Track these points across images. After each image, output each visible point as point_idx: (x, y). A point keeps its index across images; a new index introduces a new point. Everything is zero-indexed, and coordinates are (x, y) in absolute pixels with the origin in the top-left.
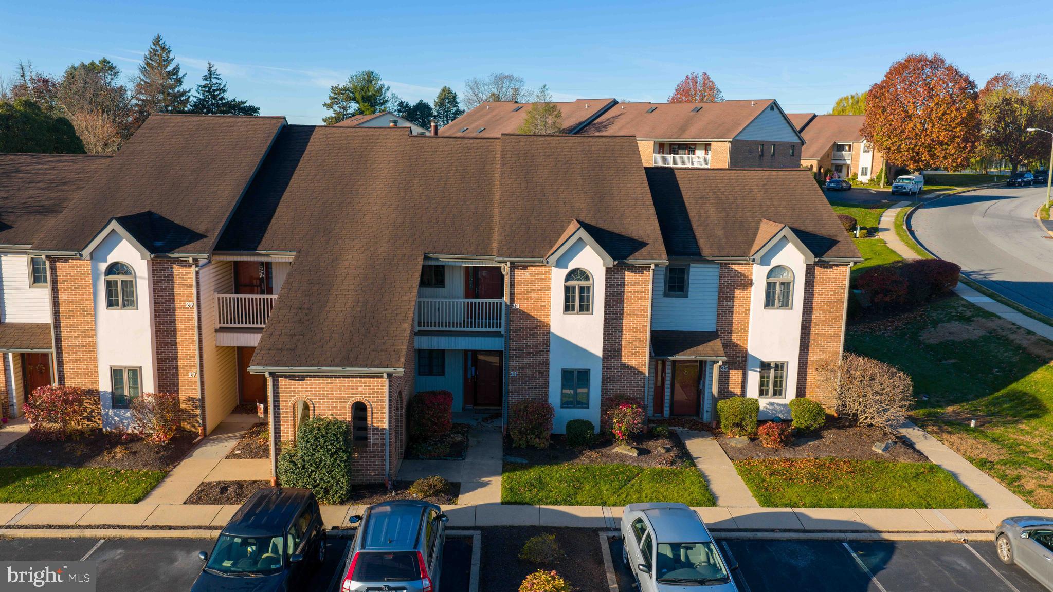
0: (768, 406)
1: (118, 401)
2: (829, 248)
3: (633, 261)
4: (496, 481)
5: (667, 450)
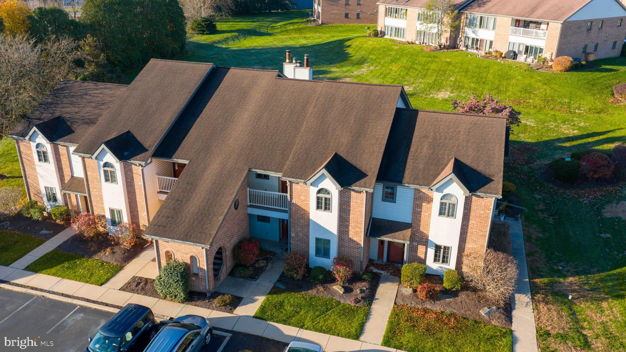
0: (439, 268)
1: (114, 223)
2: (484, 185)
3: (353, 188)
4: (261, 300)
5: (362, 291)
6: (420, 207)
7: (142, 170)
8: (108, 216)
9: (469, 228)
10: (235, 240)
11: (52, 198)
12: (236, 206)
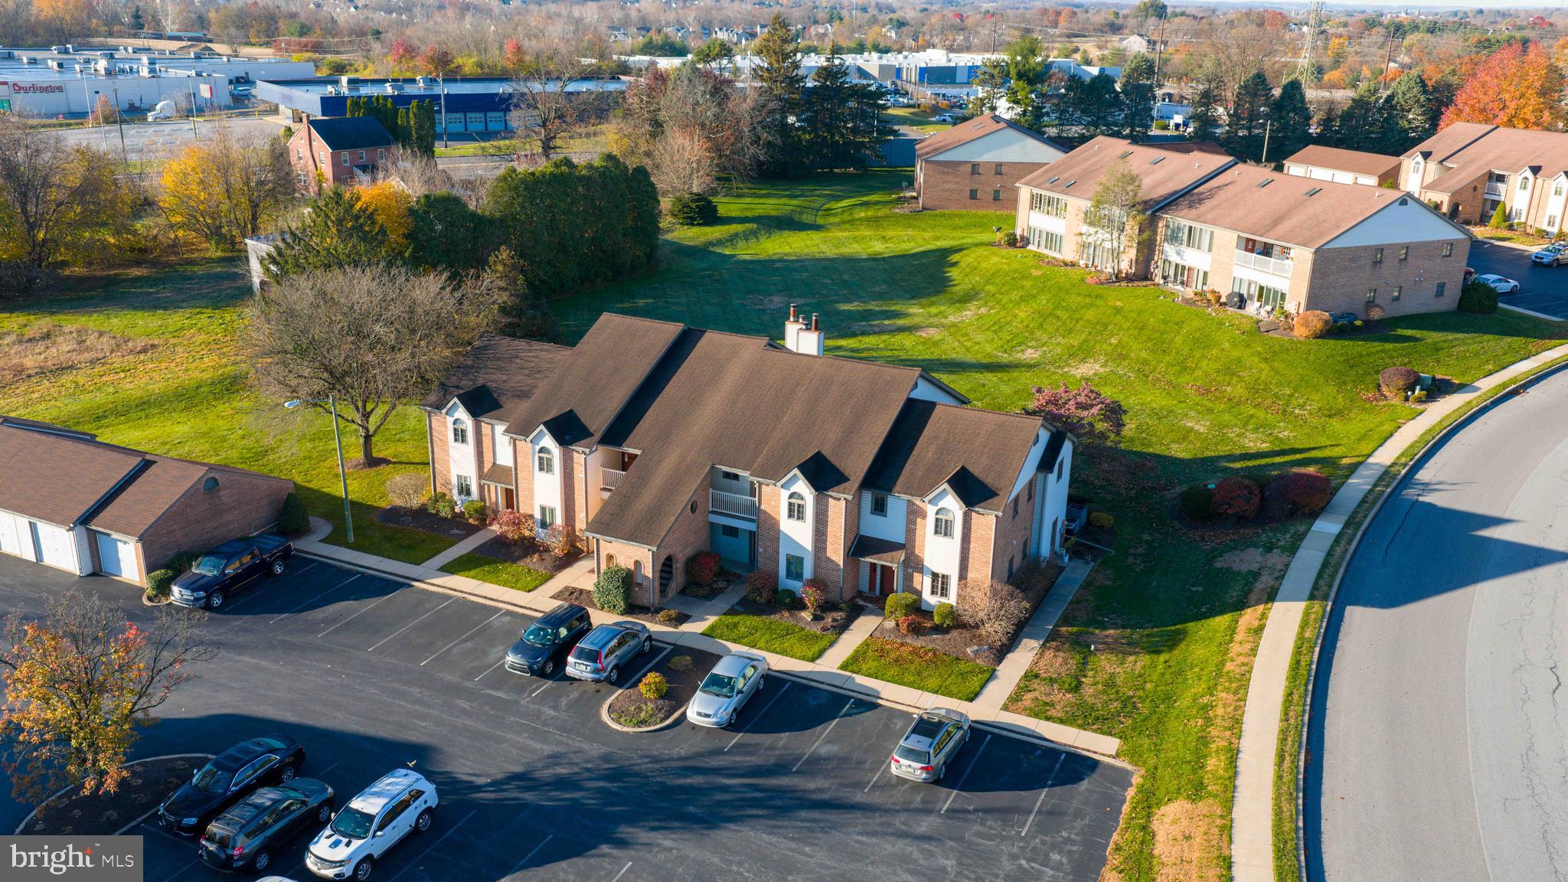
0: (937, 603)
1: (544, 525)
2: (985, 500)
3: (831, 493)
4: (712, 619)
5: (834, 620)
6: (915, 523)
7: (585, 459)
8: (538, 515)
9: (971, 552)
10: (689, 551)
11: (465, 490)
12: (693, 509)
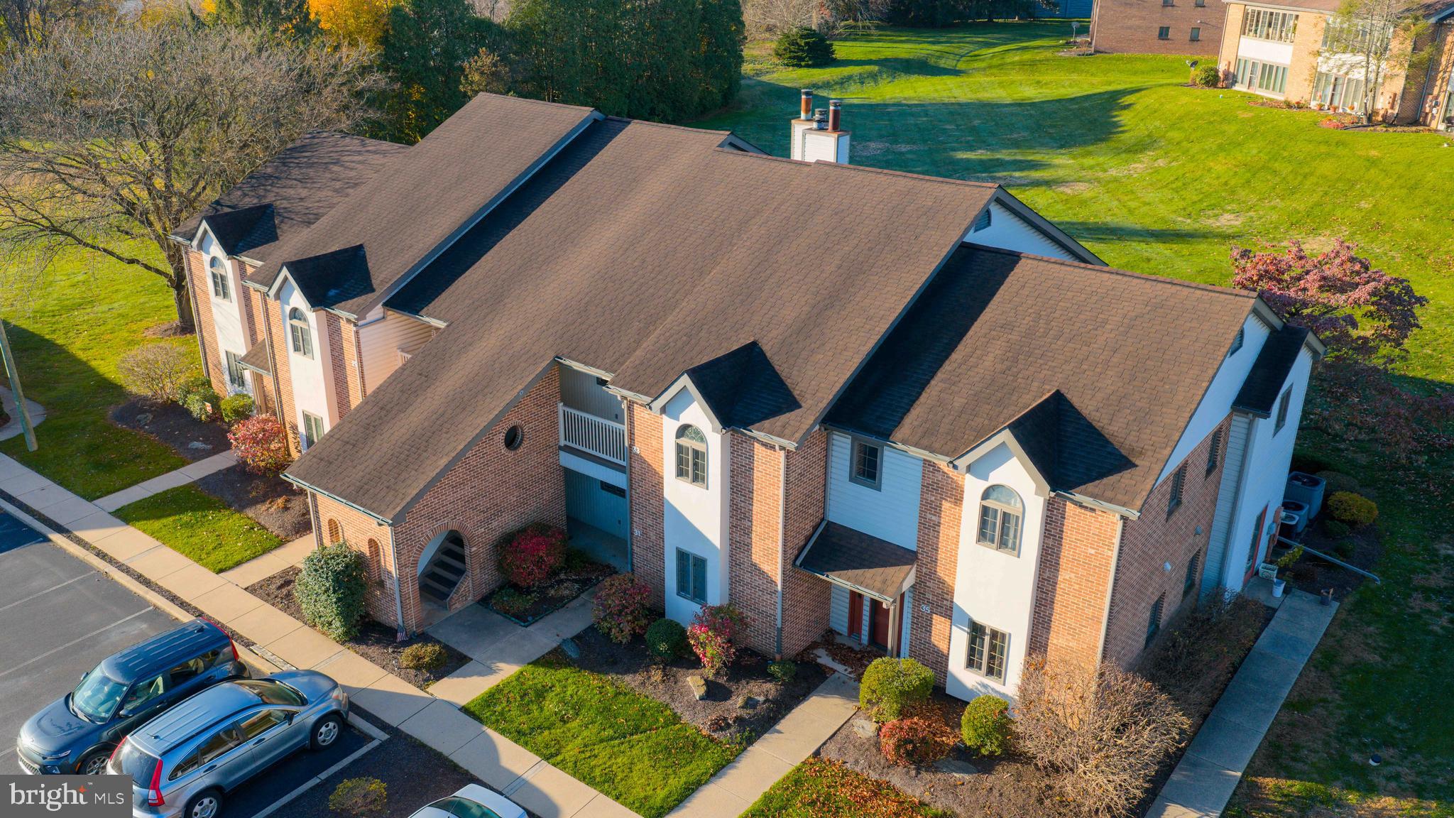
0: (979, 687)
2: (1101, 476)
3: (755, 433)
4: (507, 671)
5: (750, 703)
6: (937, 510)
7: (357, 332)
8: (302, 427)
9: (1059, 591)
11: (238, 378)
12: (512, 439)
